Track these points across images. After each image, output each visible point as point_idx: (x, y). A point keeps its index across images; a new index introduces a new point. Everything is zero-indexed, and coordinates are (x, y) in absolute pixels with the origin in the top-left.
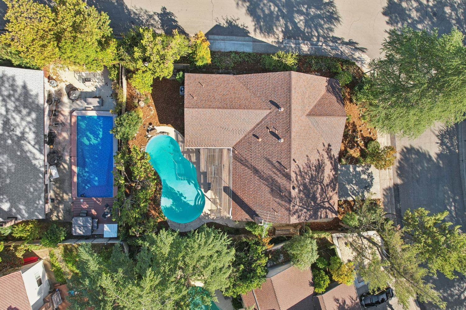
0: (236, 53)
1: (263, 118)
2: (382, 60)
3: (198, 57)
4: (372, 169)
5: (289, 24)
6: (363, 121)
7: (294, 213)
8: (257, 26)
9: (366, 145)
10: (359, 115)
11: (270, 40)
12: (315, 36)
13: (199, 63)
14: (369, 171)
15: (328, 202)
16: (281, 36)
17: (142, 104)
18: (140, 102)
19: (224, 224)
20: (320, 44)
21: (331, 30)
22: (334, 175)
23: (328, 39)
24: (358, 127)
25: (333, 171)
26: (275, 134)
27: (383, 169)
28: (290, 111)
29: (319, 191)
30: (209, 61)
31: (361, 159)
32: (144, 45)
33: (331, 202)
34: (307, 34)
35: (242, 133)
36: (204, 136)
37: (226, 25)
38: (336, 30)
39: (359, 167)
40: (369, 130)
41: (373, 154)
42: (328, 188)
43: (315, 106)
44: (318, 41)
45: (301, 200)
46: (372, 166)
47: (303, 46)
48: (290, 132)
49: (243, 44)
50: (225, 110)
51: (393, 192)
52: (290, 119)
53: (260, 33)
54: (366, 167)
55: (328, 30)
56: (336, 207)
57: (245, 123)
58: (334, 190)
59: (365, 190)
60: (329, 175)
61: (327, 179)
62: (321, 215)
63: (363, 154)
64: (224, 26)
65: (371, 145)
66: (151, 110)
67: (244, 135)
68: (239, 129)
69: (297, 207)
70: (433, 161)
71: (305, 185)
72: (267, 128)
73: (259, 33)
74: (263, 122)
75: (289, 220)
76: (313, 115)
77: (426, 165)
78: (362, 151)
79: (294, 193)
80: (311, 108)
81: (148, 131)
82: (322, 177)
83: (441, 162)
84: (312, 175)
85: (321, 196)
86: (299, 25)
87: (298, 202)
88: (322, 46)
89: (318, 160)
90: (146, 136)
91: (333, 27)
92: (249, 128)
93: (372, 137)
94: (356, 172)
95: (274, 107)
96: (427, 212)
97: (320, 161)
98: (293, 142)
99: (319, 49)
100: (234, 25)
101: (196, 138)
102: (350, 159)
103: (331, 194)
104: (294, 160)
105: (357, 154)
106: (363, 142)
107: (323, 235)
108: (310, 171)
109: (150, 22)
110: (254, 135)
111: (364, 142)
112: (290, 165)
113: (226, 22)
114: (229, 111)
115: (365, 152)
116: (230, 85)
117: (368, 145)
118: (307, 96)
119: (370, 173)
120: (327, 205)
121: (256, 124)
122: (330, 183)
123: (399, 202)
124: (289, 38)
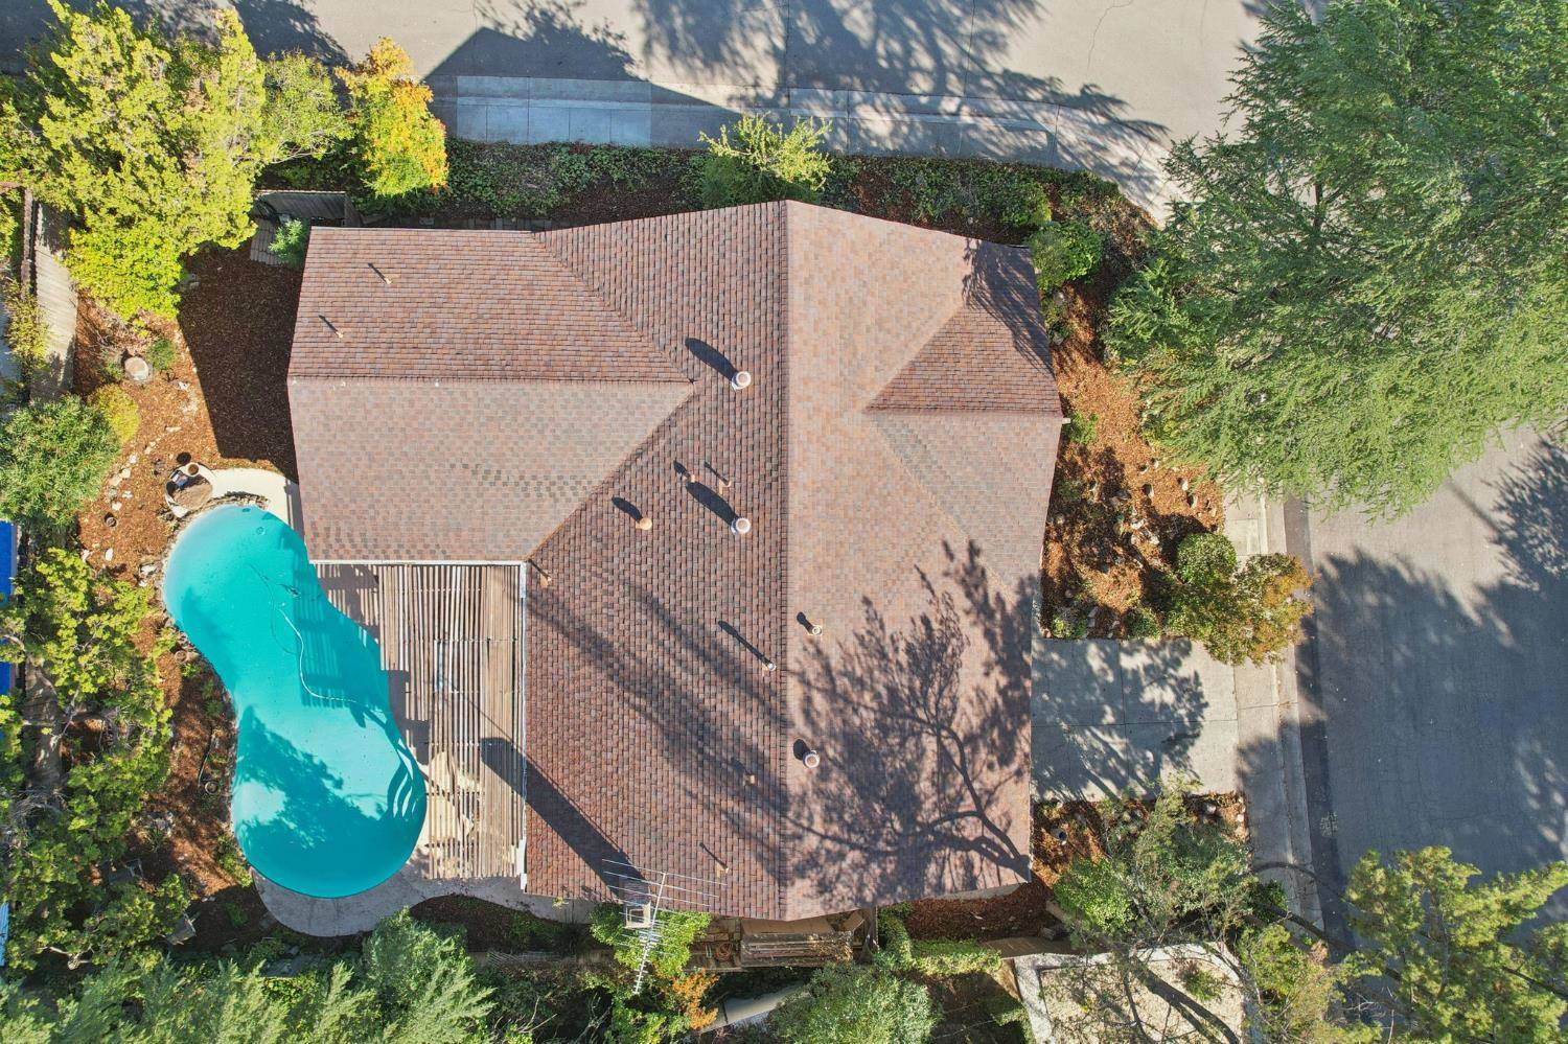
0: (576, 148)
1: (658, 422)
2: (1229, 142)
3: (378, 154)
4: (1197, 662)
5: (803, 21)
6: (1156, 444)
7: (801, 872)
8: (656, 29)
9: (1169, 552)
10: (1139, 416)
11: (718, 92)
12: (920, 70)
13: (388, 186)
14: (1185, 671)
15: (980, 814)
16: (769, 73)
17: (139, 370)
18: (129, 363)
19: (512, 905)
20: (949, 105)
21: (995, 43)
22: (1002, 692)
23: (986, 83)
24: (1129, 470)
25: (996, 673)
26: (716, 496)
27: (1248, 661)
28: (783, 388)
29: (930, 764)
30: (438, 177)
31: (1148, 614)
32: (75, 79)
33: (993, 813)
34: (884, 64)
35: (569, 493)
36: (393, 511)
37: (525, 30)
38: (1014, 43)
39: (1130, 653)
40: (1185, 487)
41: (1202, 593)
42: (975, 751)
43: (913, 367)
44: (940, 90)
45: (834, 808)
46: (1198, 646)
47: (873, 115)
48: (784, 488)
49: (610, 113)
50: (479, 387)
51: (1300, 761)
52: (783, 426)
53: (670, 59)
54: (1166, 653)
55: (980, 43)
56: (1022, 839)
57: (579, 449)
58: (1005, 761)
59: (1165, 757)
60: (979, 691)
61: (969, 710)
62: (940, 877)
63: (1159, 594)
64: (520, 35)
65: (1196, 552)
66: (183, 397)
67: (576, 505)
68: (554, 475)
69: (812, 842)
70: (1466, 621)
71: (852, 742)
72: (679, 468)
73: (664, 60)
74: (662, 442)
75: (781, 904)
76: (900, 408)
77: (1433, 637)
78: (1150, 578)
79: (798, 774)
80: (892, 374)
81: (171, 488)
82: (946, 702)
83: (1502, 626)
84: (892, 691)
85: (940, 788)
86: (848, 25)
87: (817, 819)
88: (956, 114)
89: (926, 621)
90: (164, 510)
91: (1002, 28)
92: (600, 470)
93: (1200, 517)
94: (1120, 673)
95: (709, 372)
96: (1465, 873)
97: (935, 626)
98: (796, 535)
99: (949, 130)
100: (564, 29)
101: (355, 520)
102: (1097, 616)
103: (990, 778)
104: (801, 618)
105: (1127, 591)
106: (1155, 541)
107: (964, 963)
108: (885, 671)
109: (190, 20)
110: (619, 503)
111: (1163, 538)
112: (783, 643)
113: (529, 16)
114: (500, 388)
115: (1168, 584)
116: (515, 274)
117: (1181, 554)
118: (869, 321)
119: (1186, 680)
120: (971, 829)
121: (629, 451)
122: (982, 728)
123: (1328, 807)
124: (805, 82)
